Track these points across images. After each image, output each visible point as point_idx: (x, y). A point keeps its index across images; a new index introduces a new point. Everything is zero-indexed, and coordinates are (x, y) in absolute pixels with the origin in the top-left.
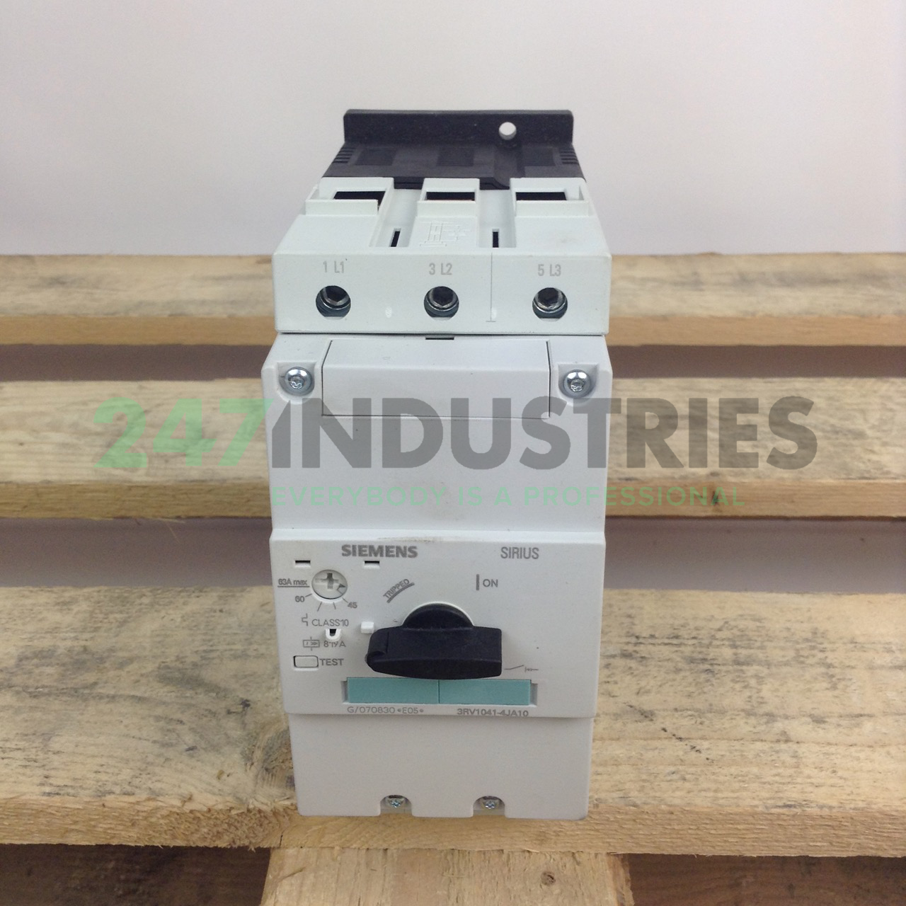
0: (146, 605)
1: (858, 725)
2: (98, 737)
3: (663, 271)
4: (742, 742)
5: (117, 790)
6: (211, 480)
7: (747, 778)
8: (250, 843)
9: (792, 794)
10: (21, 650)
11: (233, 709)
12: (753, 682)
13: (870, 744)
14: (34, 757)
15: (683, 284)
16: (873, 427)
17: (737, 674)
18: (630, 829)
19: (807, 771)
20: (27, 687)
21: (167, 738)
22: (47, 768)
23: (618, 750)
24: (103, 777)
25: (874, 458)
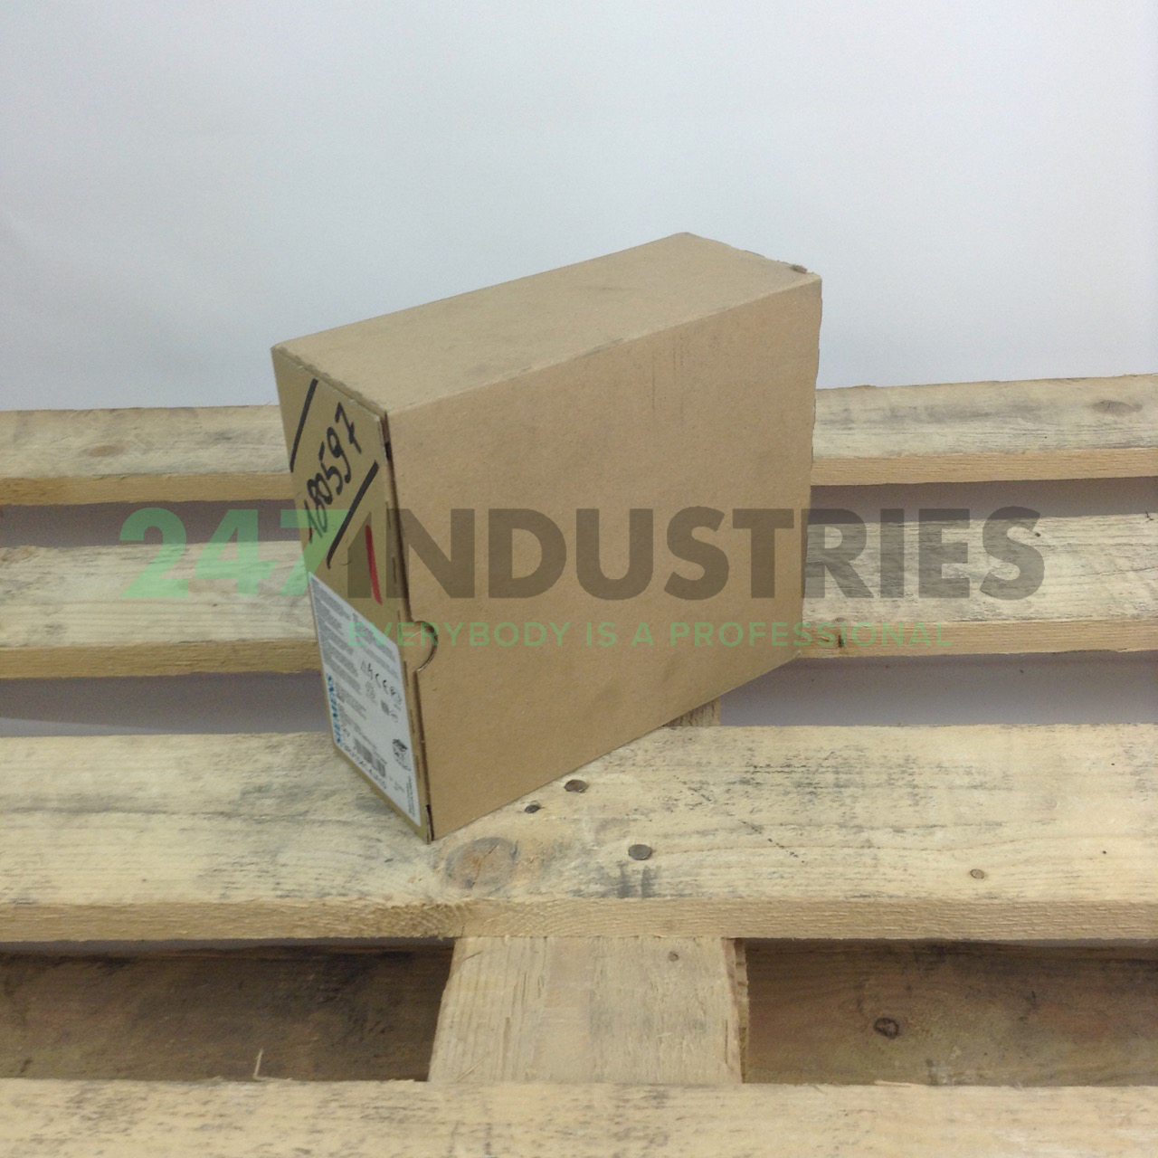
1: (930, 834)
2: (315, 853)
4: (832, 848)
5: (334, 891)
8: (439, 933)
9: (869, 887)
10: (244, 786)
12: (848, 801)
14: (266, 869)
17: (836, 795)
18: (737, 917)
19: (882, 870)
20: (253, 815)
21: (369, 852)
23: (731, 857)
24: (322, 883)
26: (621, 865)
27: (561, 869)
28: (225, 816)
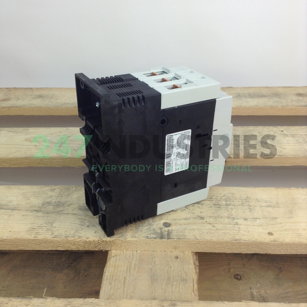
0: (74, 190)
1: (256, 221)
2: (65, 223)
4: (226, 225)
5: (70, 236)
8: (103, 249)
9: (237, 237)
10: (43, 202)
12: (230, 210)
14: (49, 228)
17: (226, 208)
18: (197, 246)
19: (241, 232)
20: (46, 211)
21: (82, 223)
22: (52, 231)
23: (195, 227)
24: (67, 233)
26: (161, 229)
27: (142, 230)
28: (37, 211)
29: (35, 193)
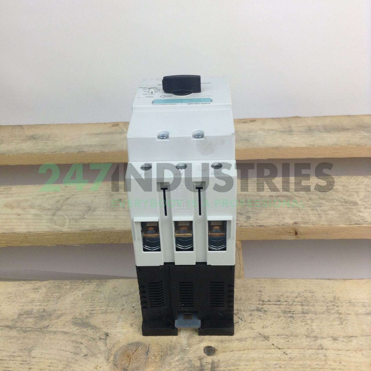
0: (68, 289)
1: (351, 341)
2: (50, 350)
3: (276, 126)
4: (304, 350)
6: (93, 230)
7: (305, 366)
10: (19, 311)
11: (102, 337)
12: (309, 322)
13: (355, 350)
14: (25, 360)
15: (285, 132)
16: (361, 200)
17: (303, 318)
19: (329, 363)
20: (22, 328)
21: (76, 350)
22: (30, 364)
23: (254, 354)
25: (361, 214)
26: (200, 359)
27: (171, 361)
28: (9, 328)
29: (9, 295)
